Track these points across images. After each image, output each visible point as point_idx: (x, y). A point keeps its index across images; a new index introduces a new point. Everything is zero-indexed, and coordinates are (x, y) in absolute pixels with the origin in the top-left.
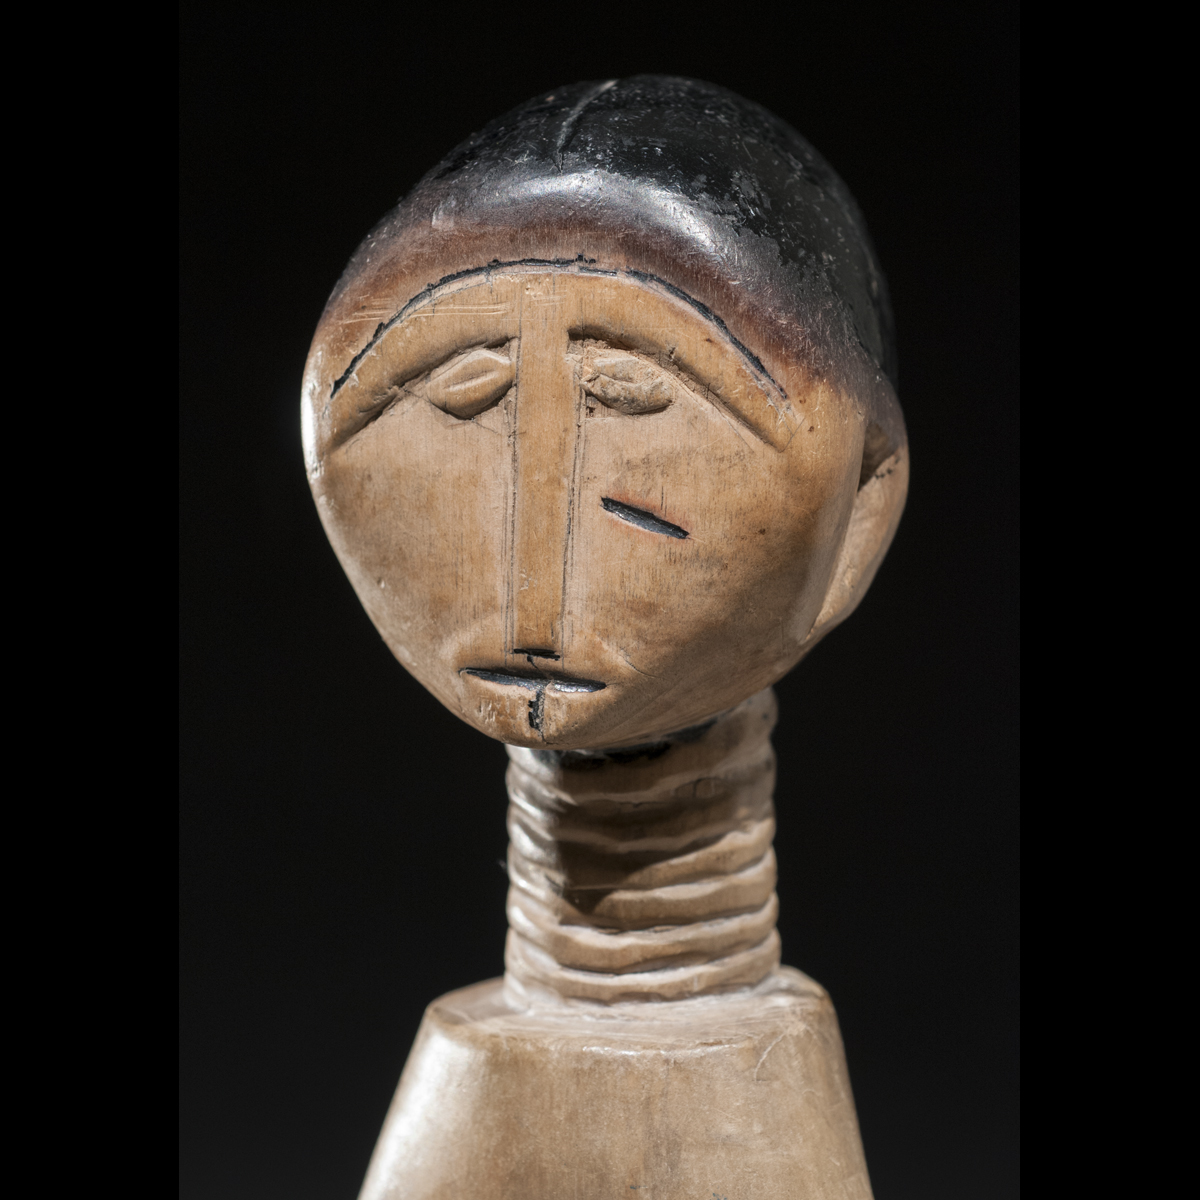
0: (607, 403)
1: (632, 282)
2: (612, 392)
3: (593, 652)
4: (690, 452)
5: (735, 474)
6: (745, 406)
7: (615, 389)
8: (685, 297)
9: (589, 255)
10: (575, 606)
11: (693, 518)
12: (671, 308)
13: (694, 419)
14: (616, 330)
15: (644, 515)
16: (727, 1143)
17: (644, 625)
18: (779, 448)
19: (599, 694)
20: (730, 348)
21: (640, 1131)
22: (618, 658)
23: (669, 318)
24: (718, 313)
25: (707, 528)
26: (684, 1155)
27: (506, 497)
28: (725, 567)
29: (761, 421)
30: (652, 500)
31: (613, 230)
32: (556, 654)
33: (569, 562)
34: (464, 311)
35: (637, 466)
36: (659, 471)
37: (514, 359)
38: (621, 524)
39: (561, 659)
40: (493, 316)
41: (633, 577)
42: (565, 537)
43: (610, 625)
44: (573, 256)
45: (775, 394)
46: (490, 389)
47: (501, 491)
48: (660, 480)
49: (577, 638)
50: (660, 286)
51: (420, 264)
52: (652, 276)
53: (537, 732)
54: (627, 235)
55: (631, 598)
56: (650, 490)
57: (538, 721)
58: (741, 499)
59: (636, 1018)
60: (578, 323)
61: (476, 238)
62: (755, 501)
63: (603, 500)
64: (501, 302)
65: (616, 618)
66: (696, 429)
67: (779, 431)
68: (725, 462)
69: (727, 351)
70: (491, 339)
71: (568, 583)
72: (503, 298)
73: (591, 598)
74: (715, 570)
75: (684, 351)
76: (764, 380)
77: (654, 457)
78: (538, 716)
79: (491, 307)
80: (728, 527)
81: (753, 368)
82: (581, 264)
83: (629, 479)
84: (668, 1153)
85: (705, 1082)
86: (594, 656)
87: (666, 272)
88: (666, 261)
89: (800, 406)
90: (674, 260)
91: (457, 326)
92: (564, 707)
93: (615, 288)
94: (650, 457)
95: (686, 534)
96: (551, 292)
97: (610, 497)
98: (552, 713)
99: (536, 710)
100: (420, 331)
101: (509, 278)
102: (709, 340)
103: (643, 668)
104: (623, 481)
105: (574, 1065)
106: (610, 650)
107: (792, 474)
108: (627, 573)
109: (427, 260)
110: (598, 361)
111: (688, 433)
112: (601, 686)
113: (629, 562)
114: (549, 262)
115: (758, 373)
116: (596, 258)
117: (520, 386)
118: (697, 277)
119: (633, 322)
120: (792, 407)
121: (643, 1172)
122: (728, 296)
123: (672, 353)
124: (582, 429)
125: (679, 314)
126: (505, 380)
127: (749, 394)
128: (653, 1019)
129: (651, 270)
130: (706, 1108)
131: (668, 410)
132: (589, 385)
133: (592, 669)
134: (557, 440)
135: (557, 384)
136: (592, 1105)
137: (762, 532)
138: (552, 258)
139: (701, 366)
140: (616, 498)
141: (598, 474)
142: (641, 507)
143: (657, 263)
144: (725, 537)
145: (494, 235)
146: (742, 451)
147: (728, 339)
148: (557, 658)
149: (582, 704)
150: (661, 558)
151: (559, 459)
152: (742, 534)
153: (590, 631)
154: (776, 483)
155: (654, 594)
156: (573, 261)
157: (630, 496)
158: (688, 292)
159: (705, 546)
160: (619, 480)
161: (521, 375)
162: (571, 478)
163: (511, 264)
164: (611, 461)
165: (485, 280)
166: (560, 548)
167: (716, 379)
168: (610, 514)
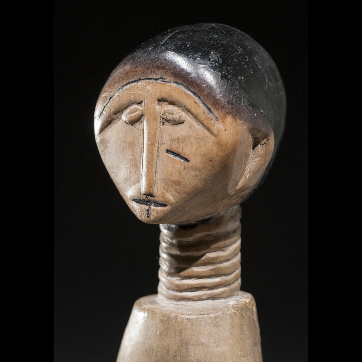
0: (168, 121)
1: (175, 85)
2: (169, 118)
3: (163, 195)
4: (190, 136)
5: (202, 143)
6: (205, 122)
7: (169, 117)
8: (189, 90)
9: (163, 77)
10: (159, 182)
11: (191, 156)
12: (185, 93)
13: (191, 126)
14: (170, 99)
15: (177, 155)
16: (202, 344)
17: (177, 188)
18: (215, 136)
19: (165, 208)
20: (201, 105)
21: (178, 339)
22: (170, 198)
23: (184, 96)
24: (199, 95)
25: (195, 159)
26: (190, 347)
27: (141, 149)
28: (200, 171)
29: (210, 127)
30: (179, 150)
31: (170, 70)
32: (154, 196)
33: (157, 168)
34: (131, 93)
35: (175, 140)
36: (181, 142)
37: (143, 108)
38: (171, 158)
39: (155, 197)
40: (138, 95)
41: (174, 173)
42: (156, 161)
43: (168, 187)
44: (159, 77)
45: (214, 119)
46: (137, 116)
47: (140, 147)
48: (182, 144)
49: (159, 191)
50: (182, 86)
51: (120, 79)
52: (180, 83)
53: (149, 219)
54: (174, 71)
55: (173, 180)
56: (179, 147)
57: (149, 215)
58: (204, 151)
59: (185, 305)
60: (160, 97)
61: (135, 72)
62: (208, 151)
63: (166, 150)
64: (140, 91)
65: (170, 185)
66: (192, 129)
67: (215, 130)
68: (200, 139)
69: (200, 106)
70: (138, 102)
71: (157, 175)
72: (141, 90)
73: (163, 179)
74: (197, 172)
75: (188, 106)
76: (211, 115)
77: (180, 137)
78: (149, 214)
79: (137, 92)
80: (201, 159)
81: (208, 111)
82: (161, 80)
83: (173, 144)
84: (185, 346)
85: (198, 326)
86: (163, 197)
87: (184, 82)
88: (184, 79)
89: (222, 123)
90: (186, 79)
91: (129, 98)
92: (156, 212)
93: (170, 87)
94: (179, 137)
95: (189, 161)
96: (153, 88)
97: (168, 149)
98: (152, 213)
99: (148, 212)
100: (120, 99)
101: (142, 83)
102: (195, 103)
103: (178, 201)
104: (172, 144)
105: (162, 318)
106: (168, 195)
107: (219, 144)
108: (172, 172)
109: (122, 78)
110: (166, 109)
111: (190, 131)
112: (166, 205)
113: (173, 169)
114: (153, 79)
115: (209, 113)
116: (165, 78)
117: (144, 115)
118: (193, 84)
119: (174, 97)
120: (220, 123)
121: (178, 352)
122: (201, 89)
123: (185, 106)
124: (161, 128)
125: (187, 95)
126: (141, 114)
127: (206, 119)
128: (190, 306)
129: (180, 82)
130: (197, 334)
131: (184, 123)
132: (163, 116)
133: (163, 201)
134: (154, 132)
135: (154, 115)
136: (166, 331)
137: (211, 161)
138: (154, 78)
139: (193, 110)
140: (170, 150)
141: (165, 142)
142: (177, 153)
143: (182, 79)
144: (200, 162)
145: (139, 71)
146: (205, 136)
147: (201, 102)
148: (154, 197)
149: (161, 211)
150: (182, 168)
151: (154, 138)
152: (205, 161)
153: (163, 189)
154: (214, 146)
155: (180, 179)
156: (159, 79)
157: (173, 149)
158: (190, 88)
159: (194, 165)
160: (171, 144)
161: (145, 113)
162: (158, 143)
163: (143, 79)
164: (169, 138)
165: (136, 84)
166: (154, 164)
167: (197, 114)
168: (168, 154)
